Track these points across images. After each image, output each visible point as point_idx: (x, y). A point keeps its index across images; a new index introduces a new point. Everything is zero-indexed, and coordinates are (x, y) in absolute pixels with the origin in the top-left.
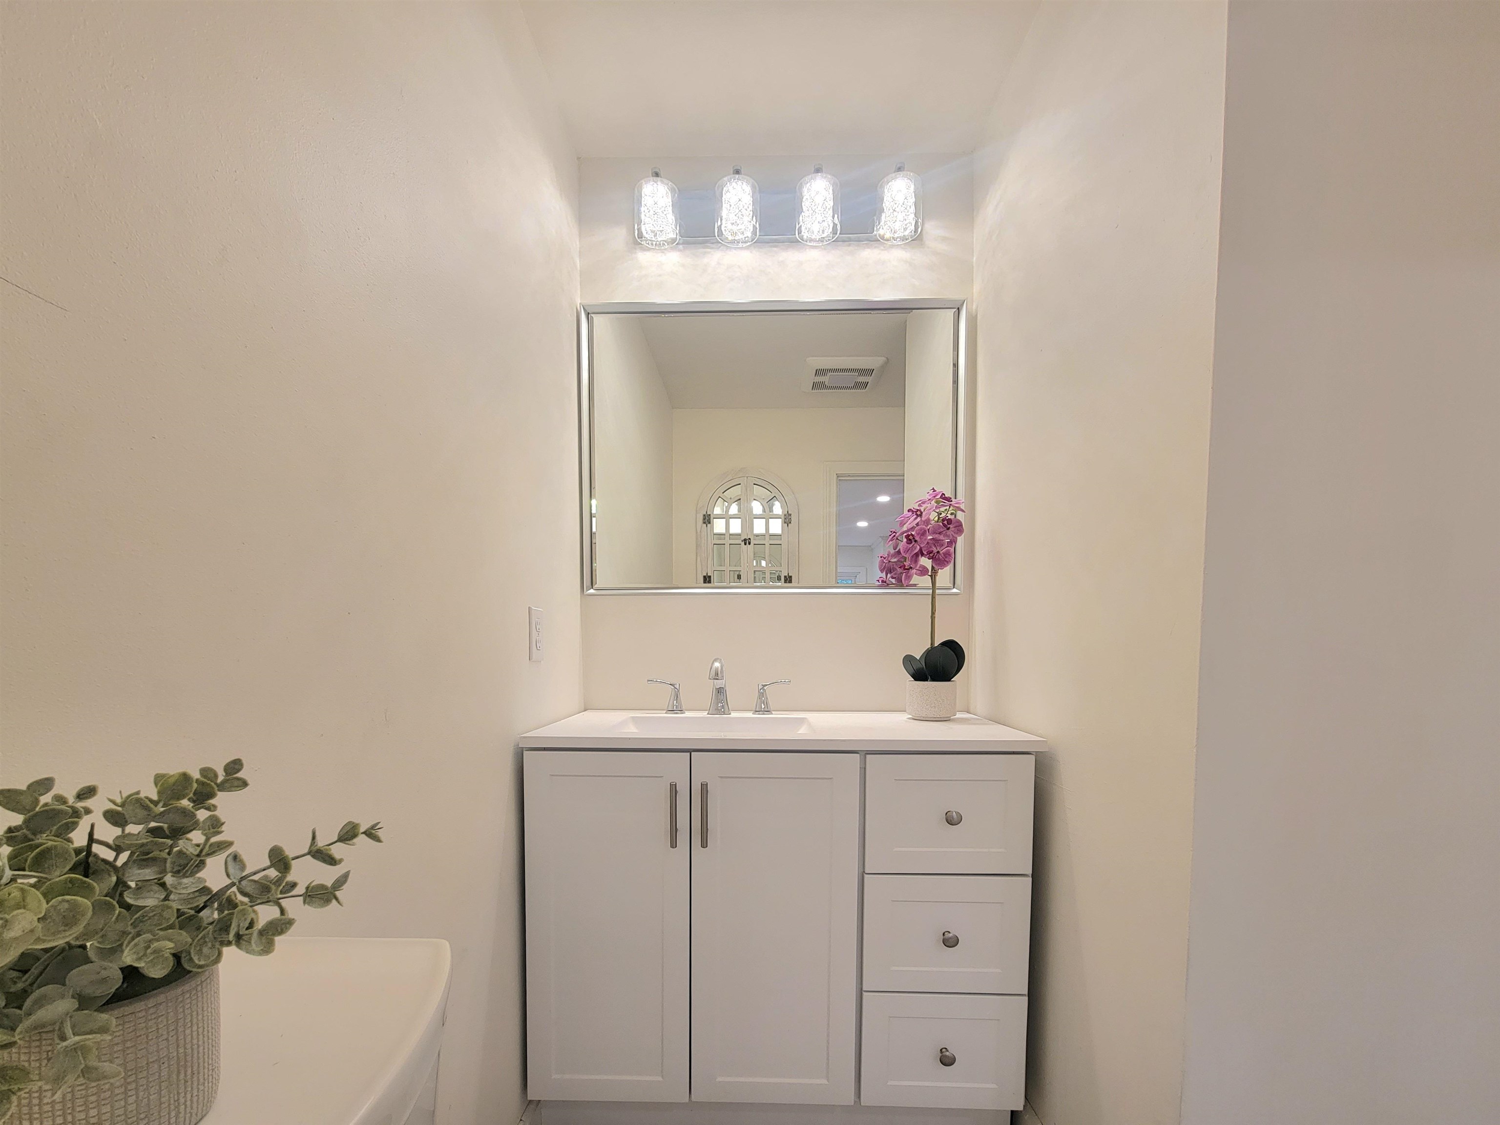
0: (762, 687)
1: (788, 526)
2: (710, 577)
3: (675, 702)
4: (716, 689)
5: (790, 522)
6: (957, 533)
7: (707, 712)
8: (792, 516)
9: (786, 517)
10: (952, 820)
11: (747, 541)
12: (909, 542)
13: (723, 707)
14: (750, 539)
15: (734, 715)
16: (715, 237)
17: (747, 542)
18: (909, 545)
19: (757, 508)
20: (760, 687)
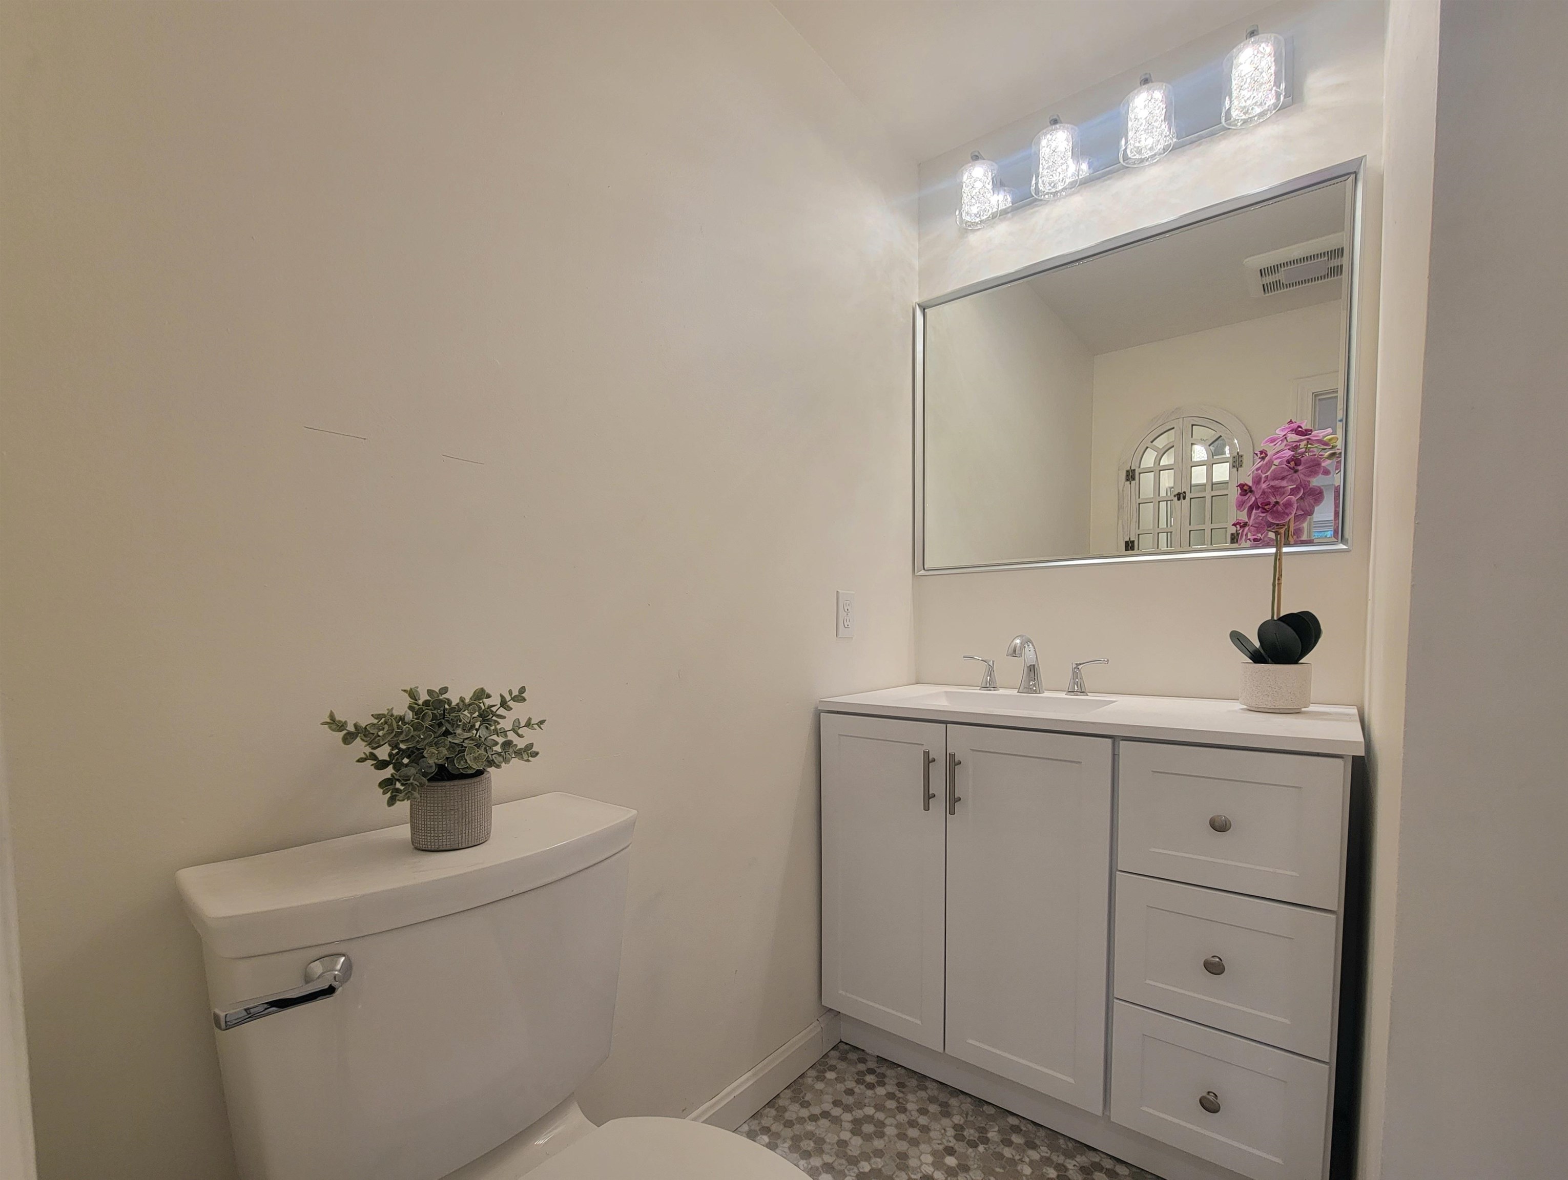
0: (1076, 666)
1: (1237, 470)
2: (1133, 542)
3: (989, 678)
4: (1028, 667)
5: (1241, 466)
6: (1309, 476)
7: (1017, 690)
8: (1244, 457)
9: (1235, 460)
10: (1220, 826)
11: (1182, 496)
12: (1244, 493)
13: (1034, 686)
14: (1185, 492)
15: (1047, 694)
16: (1033, 196)
17: (1180, 496)
18: (1243, 497)
19: (1200, 453)
20: (1074, 666)
